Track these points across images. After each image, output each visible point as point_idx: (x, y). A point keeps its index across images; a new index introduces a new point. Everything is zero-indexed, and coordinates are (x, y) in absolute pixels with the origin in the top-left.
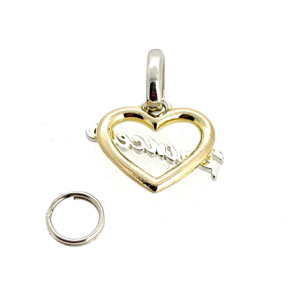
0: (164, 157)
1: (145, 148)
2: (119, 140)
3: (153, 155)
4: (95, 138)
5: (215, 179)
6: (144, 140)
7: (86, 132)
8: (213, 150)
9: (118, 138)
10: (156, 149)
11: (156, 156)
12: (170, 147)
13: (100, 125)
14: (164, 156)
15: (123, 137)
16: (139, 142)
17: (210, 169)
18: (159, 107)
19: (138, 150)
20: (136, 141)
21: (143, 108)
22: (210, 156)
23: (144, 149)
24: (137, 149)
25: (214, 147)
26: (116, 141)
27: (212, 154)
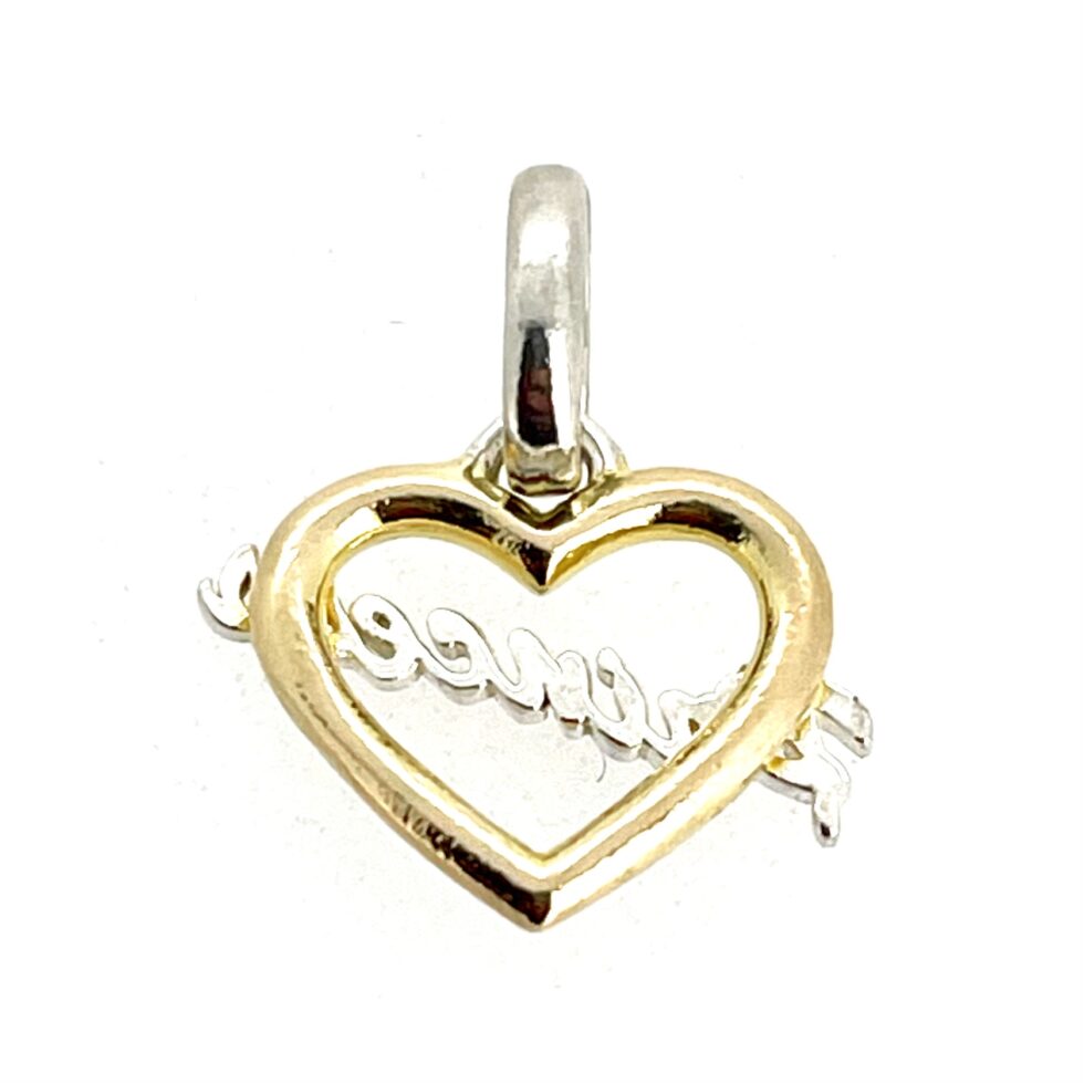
0: (580, 728)
1: (489, 682)
2: (364, 635)
3: (526, 716)
4: (244, 627)
5: (829, 842)
6: (483, 637)
7: (199, 593)
8: (821, 687)
9: (356, 626)
10: (545, 686)
11: (546, 716)
12: (611, 674)
13: (268, 557)
14: (581, 720)
15: (382, 620)
16: (459, 647)
17: (808, 789)
18: (569, 476)
19: (456, 688)
20: (444, 640)
21: (479, 472)
22: (809, 718)
23: (483, 685)
24: (451, 686)
25: (831, 675)
26: (346, 641)
27: (818, 709)
